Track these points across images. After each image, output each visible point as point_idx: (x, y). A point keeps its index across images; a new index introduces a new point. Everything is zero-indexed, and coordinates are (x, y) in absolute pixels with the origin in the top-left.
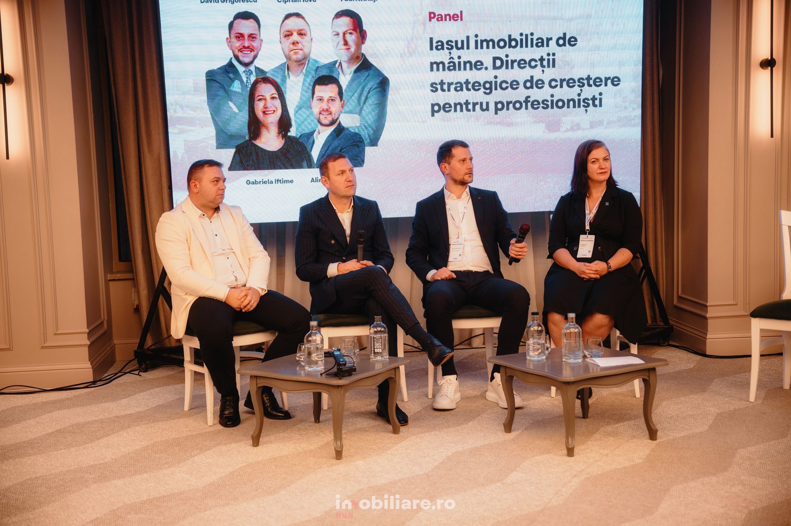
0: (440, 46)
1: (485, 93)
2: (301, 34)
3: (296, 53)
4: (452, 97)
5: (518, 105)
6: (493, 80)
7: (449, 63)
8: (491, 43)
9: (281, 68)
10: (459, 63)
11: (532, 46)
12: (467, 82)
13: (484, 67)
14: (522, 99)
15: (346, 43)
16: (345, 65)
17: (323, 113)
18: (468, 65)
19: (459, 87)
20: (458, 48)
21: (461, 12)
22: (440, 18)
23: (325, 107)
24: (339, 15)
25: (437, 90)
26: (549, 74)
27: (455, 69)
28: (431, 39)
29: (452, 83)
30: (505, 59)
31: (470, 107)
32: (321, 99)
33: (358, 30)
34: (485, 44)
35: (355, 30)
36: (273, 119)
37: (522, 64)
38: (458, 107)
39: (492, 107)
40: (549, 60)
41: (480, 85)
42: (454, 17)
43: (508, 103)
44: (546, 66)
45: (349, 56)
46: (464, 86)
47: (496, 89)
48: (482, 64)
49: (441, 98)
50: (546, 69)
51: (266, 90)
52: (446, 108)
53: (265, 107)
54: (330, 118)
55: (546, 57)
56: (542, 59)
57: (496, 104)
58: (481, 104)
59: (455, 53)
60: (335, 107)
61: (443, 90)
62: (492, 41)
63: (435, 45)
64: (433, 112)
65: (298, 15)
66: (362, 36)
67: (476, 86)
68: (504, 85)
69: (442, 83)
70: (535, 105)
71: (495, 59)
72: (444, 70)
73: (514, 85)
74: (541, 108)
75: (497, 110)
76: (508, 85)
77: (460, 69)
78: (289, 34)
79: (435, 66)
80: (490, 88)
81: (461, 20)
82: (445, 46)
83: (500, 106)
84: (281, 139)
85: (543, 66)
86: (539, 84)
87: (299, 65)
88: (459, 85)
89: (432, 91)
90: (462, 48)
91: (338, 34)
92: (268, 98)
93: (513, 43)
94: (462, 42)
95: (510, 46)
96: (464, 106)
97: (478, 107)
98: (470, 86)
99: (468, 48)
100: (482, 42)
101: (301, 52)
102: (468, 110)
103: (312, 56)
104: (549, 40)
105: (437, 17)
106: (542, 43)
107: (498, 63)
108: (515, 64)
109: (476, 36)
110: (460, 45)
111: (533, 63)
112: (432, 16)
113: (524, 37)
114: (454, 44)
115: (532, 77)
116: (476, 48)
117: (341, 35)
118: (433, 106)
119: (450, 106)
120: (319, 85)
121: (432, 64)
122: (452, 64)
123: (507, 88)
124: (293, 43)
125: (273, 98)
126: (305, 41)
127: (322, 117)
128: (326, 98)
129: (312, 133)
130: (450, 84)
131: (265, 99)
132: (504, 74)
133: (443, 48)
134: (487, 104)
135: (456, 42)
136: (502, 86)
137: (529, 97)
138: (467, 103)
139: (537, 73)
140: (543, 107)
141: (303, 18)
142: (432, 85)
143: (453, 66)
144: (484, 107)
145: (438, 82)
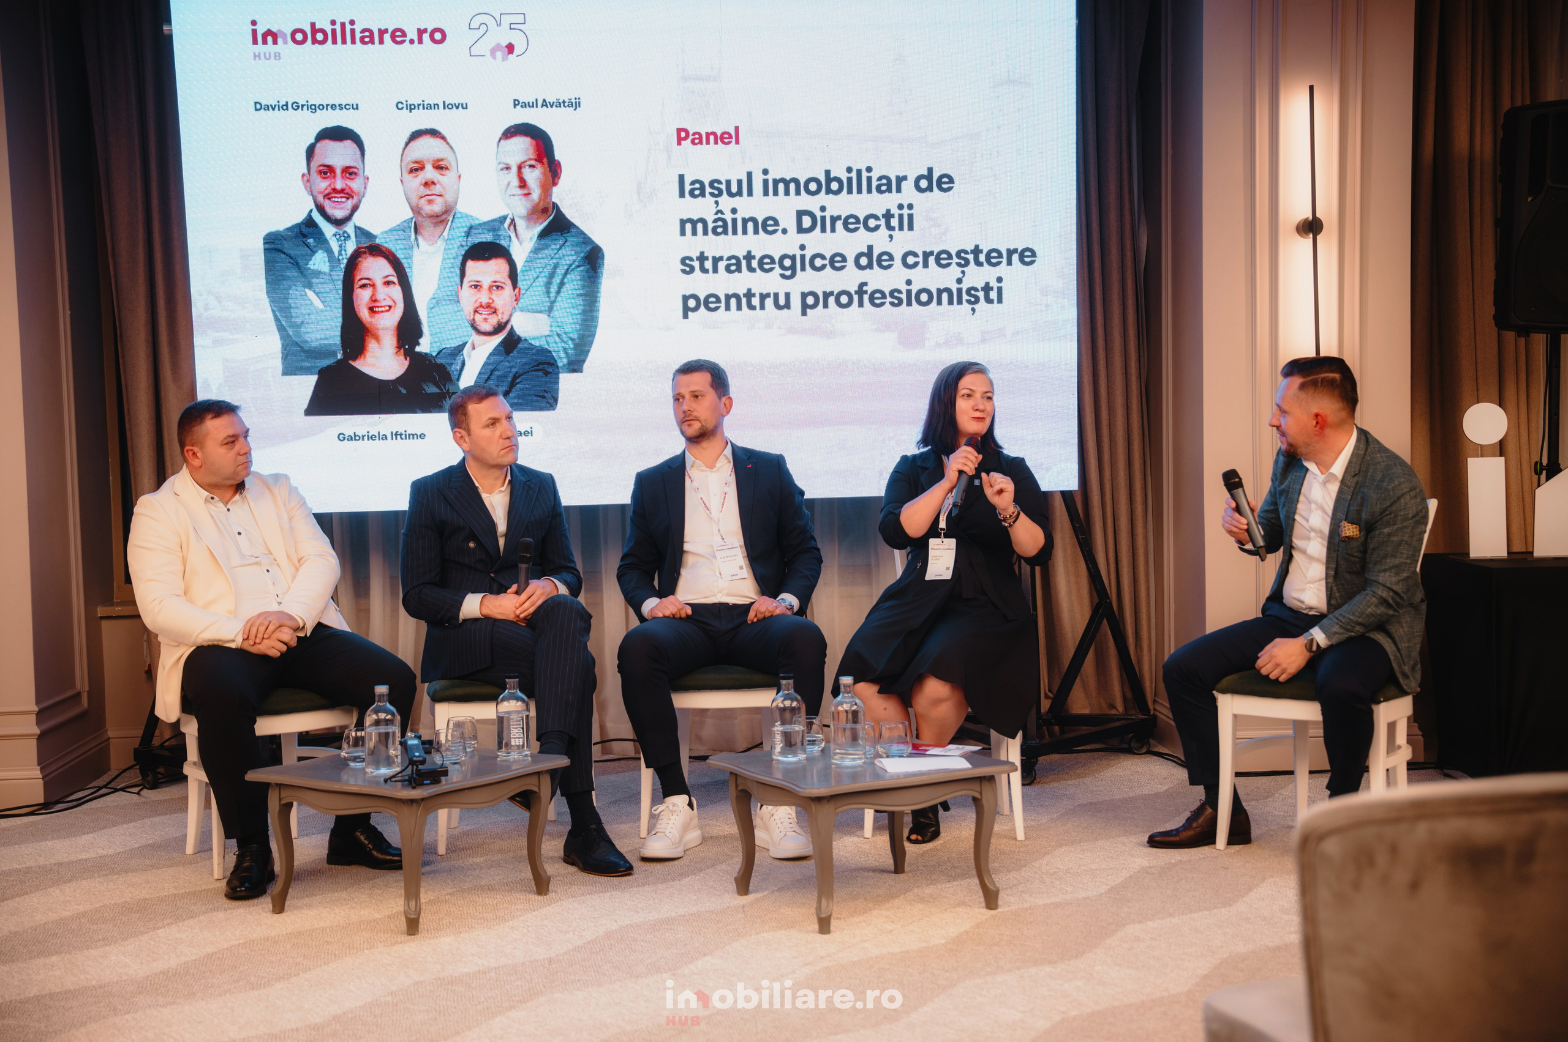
0: (699, 190)
1: (783, 276)
2: (439, 166)
3: (430, 202)
4: (722, 283)
5: (844, 299)
6: (798, 253)
7: (715, 221)
8: (792, 186)
9: (402, 228)
10: (734, 221)
11: (869, 191)
12: (749, 257)
13: (780, 228)
14: (853, 288)
15: (523, 184)
16: (521, 224)
17: (481, 310)
18: (750, 225)
19: (735, 265)
20: (731, 195)
21: (737, 129)
22: (698, 139)
23: (484, 299)
24: (511, 133)
25: (692, 269)
26: (901, 243)
27: (725, 232)
28: (681, 178)
29: (721, 258)
30: (818, 214)
31: (756, 301)
32: (477, 286)
33: (545, 160)
34: (781, 186)
35: (539, 159)
36: (387, 322)
37: (851, 223)
38: (733, 301)
39: (796, 302)
40: (901, 216)
41: (773, 261)
42: (724, 138)
43: (827, 295)
44: (897, 228)
45: (529, 205)
46: (744, 263)
47: (803, 269)
48: (776, 223)
49: (702, 284)
50: (896, 234)
51: (376, 269)
52: (710, 303)
53: (373, 300)
54: (493, 321)
55: (895, 211)
56: (888, 216)
57: (804, 296)
58: (776, 295)
59: (726, 202)
60: (503, 299)
61: (704, 270)
62: (796, 181)
63: (688, 188)
64: (686, 310)
65: (434, 133)
66: (553, 170)
67: (765, 263)
68: (818, 262)
69: (702, 258)
70: (877, 298)
71: (800, 214)
72: (705, 233)
73: (837, 262)
74: (887, 304)
75: (805, 307)
76: (826, 262)
77: (735, 232)
78: (417, 168)
79: (688, 226)
80: (793, 268)
81: (737, 142)
82: (708, 190)
83: (810, 300)
84: (402, 358)
85: (890, 228)
86: (884, 261)
87: (436, 224)
88: (733, 261)
89: (684, 271)
90: (740, 193)
91: (508, 168)
92: (379, 283)
93: (835, 186)
94: (740, 182)
95: (829, 191)
96: (744, 300)
97: (769, 302)
98: (755, 264)
99: (750, 194)
100: (776, 182)
101: (439, 200)
102: (751, 307)
103: (461, 208)
104: (900, 179)
105: (691, 137)
106: (887, 185)
107: (807, 222)
108: (839, 224)
109: (765, 172)
110: (734, 189)
111: (872, 223)
112: (682, 135)
113: (854, 175)
114: (723, 187)
115: (870, 248)
116: (766, 193)
117: (514, 170)
118: (685, 299)
119: (718, 300)
120: (473, 259)
121: (683, 223)
122: (720, 223)
123: (823, 267)
124: (426, 184)
125: (388, 283)
126: (444, 180)
127: (478, 318)
128: (486, 282)
129: (460, 349)
130: (716, 260)
131: (373, 286)
132: (819, 243)
133: (703, 194)
134: (787, 295)
135: (728, 183)
136: (814, 263)
137: (866, 284)
138: (749, 295)
139: (880, 241)
140: (892, 304)
141: (443, 138)
142: (683, 261)
143: (722, 227)
144: (782, 302)
145: (695, 254)
